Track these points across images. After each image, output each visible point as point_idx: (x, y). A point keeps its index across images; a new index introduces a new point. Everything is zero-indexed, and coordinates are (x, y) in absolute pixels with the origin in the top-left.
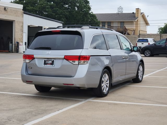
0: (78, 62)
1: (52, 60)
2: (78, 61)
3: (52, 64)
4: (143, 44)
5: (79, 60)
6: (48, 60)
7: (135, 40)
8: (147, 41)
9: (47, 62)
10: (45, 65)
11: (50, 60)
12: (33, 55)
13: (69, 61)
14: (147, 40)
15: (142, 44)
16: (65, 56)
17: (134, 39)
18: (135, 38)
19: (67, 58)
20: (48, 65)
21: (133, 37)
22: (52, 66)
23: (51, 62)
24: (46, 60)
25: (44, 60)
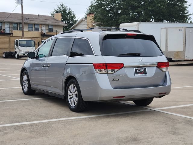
1: (144, 68)
3: (145, 72)
6: (140, 68)
9: (138, 71)
10: (138, 75)
11: (141, 68)
12: (123, 63)
13: (161, 68)
16: (158, 62)
20: (141, 74)
22: (145, 75)
23: (143, 70)
24: (137, 68)
25: (135, 68)
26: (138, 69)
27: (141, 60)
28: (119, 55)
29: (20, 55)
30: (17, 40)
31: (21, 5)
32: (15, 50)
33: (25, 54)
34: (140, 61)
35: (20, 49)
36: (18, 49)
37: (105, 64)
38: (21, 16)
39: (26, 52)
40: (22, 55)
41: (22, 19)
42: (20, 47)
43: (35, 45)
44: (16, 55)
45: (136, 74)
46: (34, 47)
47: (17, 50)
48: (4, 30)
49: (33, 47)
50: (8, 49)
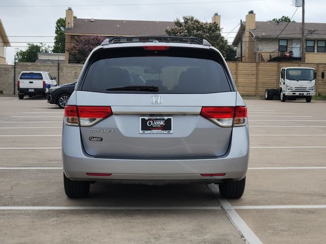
0: (231, 121)
1: (166, 118)
2: (232, 119)
3: (167, 126)
4: (32, 82)
5: (234, 117)
6: (154, 118)
7: (6, 74)
8: (40, 77)
9: (150, 123)
10: (147, 132)
11: (158, 118)
12: (110, 107)
13: (212, 119)
14: (40, 75)
15: (30, 82)
16: (203, 107)
17: (4, 72)
18: (6, 70)
19: (208, 113)
20: (154, 131)
21: (3, 68)
22: (166, 132)
23: (162, 123)
24: (147, 118)
25: (141, 118)
26: (149, 120)
27: (154, 101)
28: (108, 90)
29: (287, 94)
30: (284, 68)
31: (302, 8)
32: (280, 86)
33: (295, 94)
34: (153, 103)
35: (288, 85)
36: (284, 84)
37: (75, 107)
38: (301, 26)
39: (297, 89)
40: (291, 94)
41: (303, 33)
42: (287, 81)
43: (315, 77)
44: (282, 94)
45: (142, 130)
46: (314, 81)
47: (282, 86)
48: (291, 52)
49: (311, 81)
50: (276, 85)
